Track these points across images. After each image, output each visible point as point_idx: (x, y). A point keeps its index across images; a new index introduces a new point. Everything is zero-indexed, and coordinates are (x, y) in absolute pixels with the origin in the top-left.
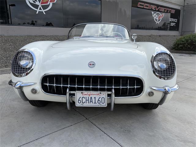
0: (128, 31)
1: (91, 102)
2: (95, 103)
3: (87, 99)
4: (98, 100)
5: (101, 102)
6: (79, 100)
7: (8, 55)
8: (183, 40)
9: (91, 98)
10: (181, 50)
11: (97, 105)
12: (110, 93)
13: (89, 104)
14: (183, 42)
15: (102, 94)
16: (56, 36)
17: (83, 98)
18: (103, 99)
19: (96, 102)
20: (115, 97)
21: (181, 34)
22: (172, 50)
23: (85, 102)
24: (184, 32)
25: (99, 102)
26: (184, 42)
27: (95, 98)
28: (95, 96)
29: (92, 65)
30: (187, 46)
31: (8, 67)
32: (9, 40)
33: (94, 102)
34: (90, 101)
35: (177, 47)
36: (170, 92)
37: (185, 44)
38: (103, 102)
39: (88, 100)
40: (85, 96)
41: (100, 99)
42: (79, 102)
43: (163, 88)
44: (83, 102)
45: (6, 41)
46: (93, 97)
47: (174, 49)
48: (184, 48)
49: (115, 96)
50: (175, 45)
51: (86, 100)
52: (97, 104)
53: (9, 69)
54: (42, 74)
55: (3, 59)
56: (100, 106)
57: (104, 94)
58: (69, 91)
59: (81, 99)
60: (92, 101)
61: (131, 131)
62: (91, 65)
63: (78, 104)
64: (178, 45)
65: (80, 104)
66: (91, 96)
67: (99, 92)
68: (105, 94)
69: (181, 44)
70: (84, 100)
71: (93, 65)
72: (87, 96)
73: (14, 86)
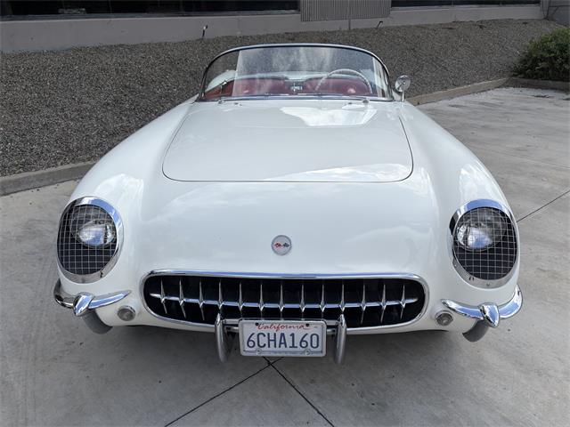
0: (383, 67)
1: (283, 346)
2: (293, 346)
3: (271, 338)
4: (302, 341)
5: (309, 344)
6: (249, 340)
7: (24, 127)
8: (552, 46)
9: (283, 335)
10: (542, 76)
11: (299, 352)
12: (332, 323)
13: (277, 349)
14: (550, 52)
15: (311, 327)
16: (160, 44)
17: (261, 336)
18: (315, 338)
19: (297, 343)
20: (348, 329)
21: (546, 13)
22: (516, 76)
23: (265, 345)
24: (558, 7)
25: (304, 344)
26: (553, 55)
27: (293, 335)
28: (292, 330)
29: (282, 245)
30: (561, 64)
31: (31, 169)
32: (21, 71)
33: (289, 343)
34: (281, 343)
35: (532, 68)
36: (497, 321)
37: (556, 58)
38: (315, 345)
39: (275, 340)
40: (265, 332)
41: (307, 339)
42: (251, 344)
43: (478, 307)
44: (262, 345)
45: (12, 75)
46: (287, 332)
47: (522, 76)
48: (550, 72)
49: (348, 327)
50: (524, 61)
51: (269, 340)
52: (300, 349)
53: (34, 176)
54: (144, 272)
55: (11, 141)
56: (306, 355)
57: (318, 328)
58: (221, 319)
59: (254, 338)
60: (285, 343)
61: (389, 404)
62: (280, 245)
63: (247, 349)
64: (535, 60)
65: (253, 349)
66: (281, 331)
67: (303, 322)
68: (320, 327)
69: (543, 59)
70: (263, 340)
71: (286, 245)
72: (272, 332)
73: (70, 308)
